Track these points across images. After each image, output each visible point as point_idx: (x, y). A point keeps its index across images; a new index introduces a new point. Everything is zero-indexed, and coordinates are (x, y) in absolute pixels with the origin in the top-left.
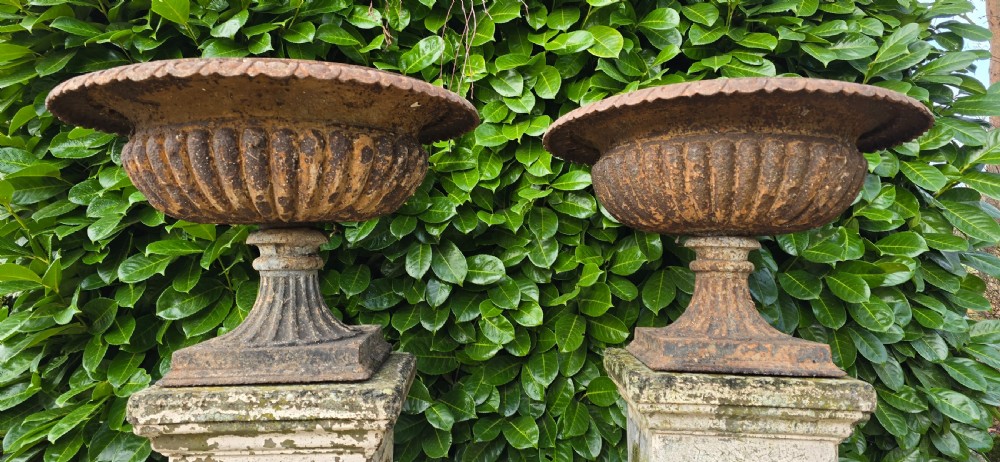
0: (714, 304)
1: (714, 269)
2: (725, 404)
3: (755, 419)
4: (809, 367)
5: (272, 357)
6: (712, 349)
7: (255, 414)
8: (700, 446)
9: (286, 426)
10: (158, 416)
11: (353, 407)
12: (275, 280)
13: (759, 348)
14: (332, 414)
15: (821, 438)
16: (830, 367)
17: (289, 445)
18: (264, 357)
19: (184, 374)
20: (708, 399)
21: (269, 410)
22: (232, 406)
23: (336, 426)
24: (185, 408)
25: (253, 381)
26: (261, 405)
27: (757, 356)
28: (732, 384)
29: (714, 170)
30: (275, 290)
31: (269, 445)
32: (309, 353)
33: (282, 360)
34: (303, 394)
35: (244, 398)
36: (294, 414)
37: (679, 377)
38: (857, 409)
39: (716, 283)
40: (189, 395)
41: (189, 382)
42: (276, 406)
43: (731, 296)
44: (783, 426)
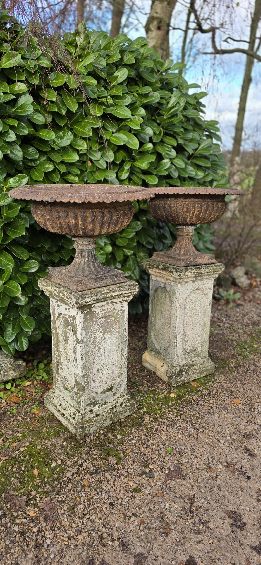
0: (186, 245)
1: (187, 235)
2: (198, 273)
3: (201, 276)
4: (211, 261)
5: (103, 278)
6: (192, 259)
7: (108, 295)
8: (189, 285)
9: (114, 297)
10: (84, 301)
11: (131, 289)
12: (88, 253)
13: (201, 258)
14: (126, 292)
15: (211, 279)
16: (214, 261)
17: (112, 302)
18: (101, 278)
19: (81, 287)
20: (194, 273)
21: (112, 294)
22: (103, 294)
23: (126, 295)
24: (92, 297)
25: (101, 286)
26: (110, 293)
27: (200, 260)
28: (199, 268)
29: (203, 211)
30: (89, 256)
31: (108, 303)
32: (112, 275)
33: (106, 279)
34: (119, 287)
35: (106, 291)
36: (117, 293)
37: (189, 268)
38: (221, 270)
39: (186, 239)
40: (92, 293)
41: (84, 289)
42: (113, 292)
43: (190, 243)
44: (206, 277)
